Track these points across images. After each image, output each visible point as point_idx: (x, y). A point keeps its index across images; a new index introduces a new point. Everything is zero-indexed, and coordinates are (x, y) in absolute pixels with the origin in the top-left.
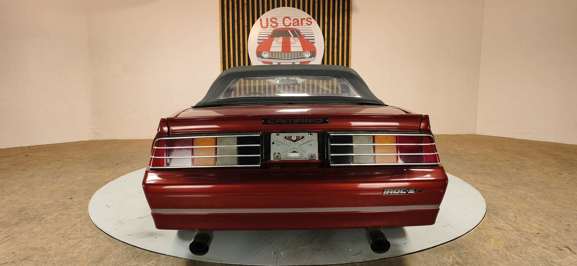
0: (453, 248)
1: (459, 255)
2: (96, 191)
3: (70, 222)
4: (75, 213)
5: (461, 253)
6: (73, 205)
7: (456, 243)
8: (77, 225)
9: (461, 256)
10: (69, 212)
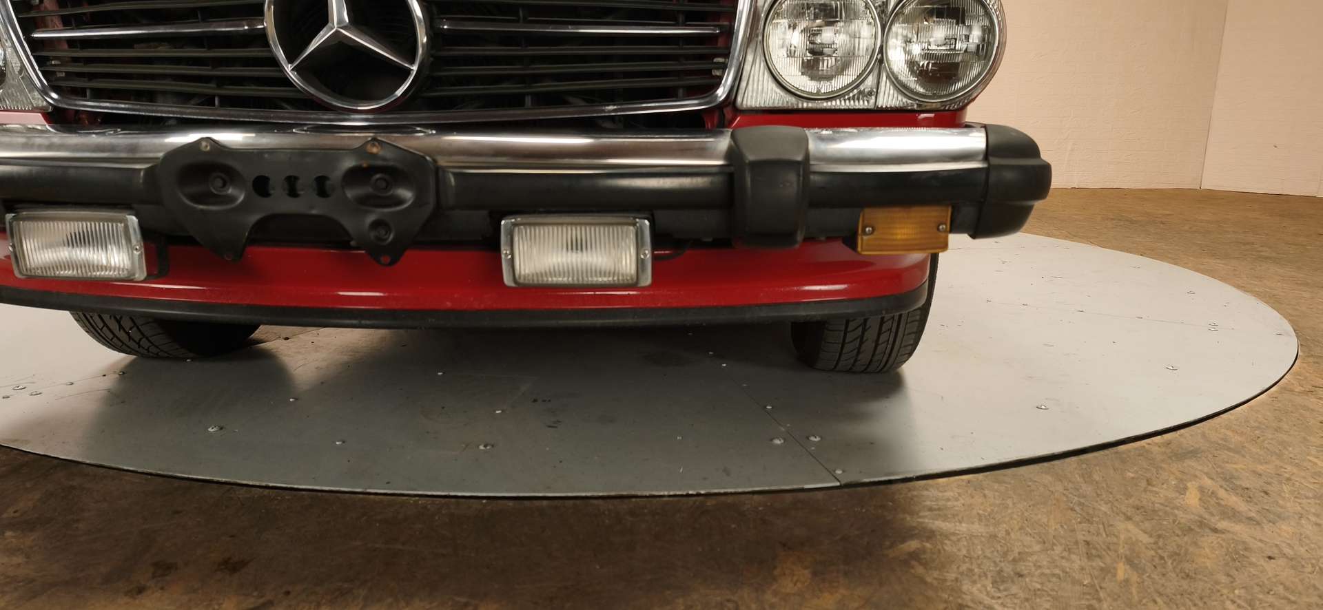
0: (1193, 453)
1: (1229, 480)
5: (1236, 474)
7: (1204, 435)
9: (1238, 483)
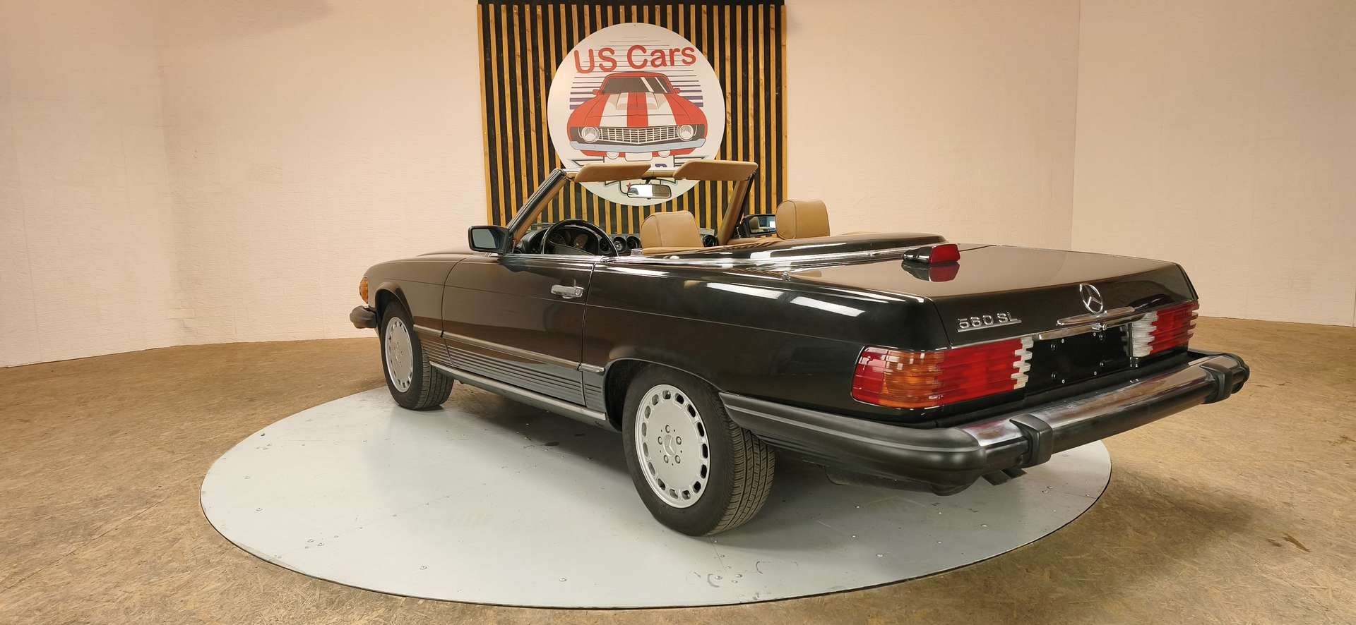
2: (213, 461)
3: (164, 533)
4: (172, 513)
6: (161, 495)
8: (181, 541)
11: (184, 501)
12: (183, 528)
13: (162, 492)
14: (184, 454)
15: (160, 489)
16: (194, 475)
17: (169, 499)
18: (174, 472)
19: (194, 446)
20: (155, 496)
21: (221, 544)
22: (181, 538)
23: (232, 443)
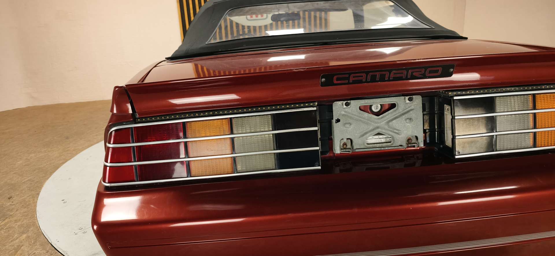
2: (45, 181)
3: (12, 241)
4: (19, 223)
6: (13, 209)
8: (22, 248)
10: (8, 223)
11: (26, 214)
12: (24, 236)
13: (13, 206)
14: (29, 177)
15: (13, 203)
16: (33, 192)
17: (17, 212)
18: (22, 190)
19: (34, 171)
20: (9, 210)
21: (48, 249)
22: (22, 245)
23: (56, 168)
